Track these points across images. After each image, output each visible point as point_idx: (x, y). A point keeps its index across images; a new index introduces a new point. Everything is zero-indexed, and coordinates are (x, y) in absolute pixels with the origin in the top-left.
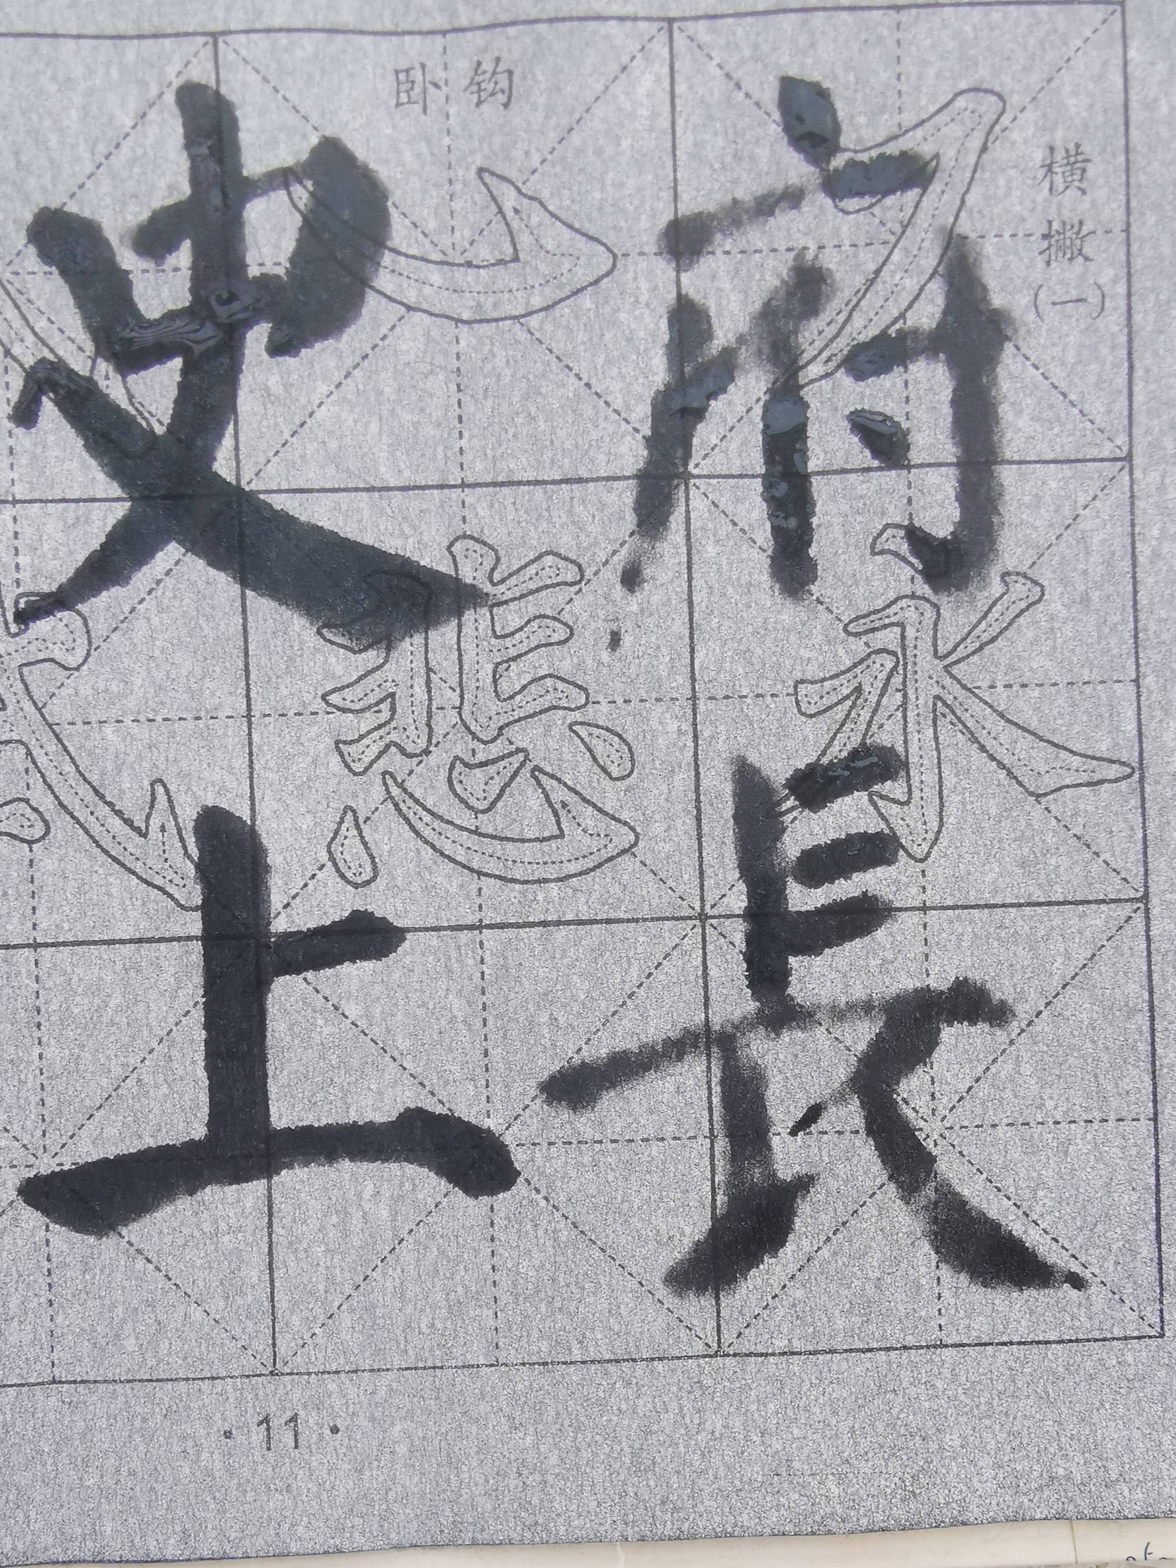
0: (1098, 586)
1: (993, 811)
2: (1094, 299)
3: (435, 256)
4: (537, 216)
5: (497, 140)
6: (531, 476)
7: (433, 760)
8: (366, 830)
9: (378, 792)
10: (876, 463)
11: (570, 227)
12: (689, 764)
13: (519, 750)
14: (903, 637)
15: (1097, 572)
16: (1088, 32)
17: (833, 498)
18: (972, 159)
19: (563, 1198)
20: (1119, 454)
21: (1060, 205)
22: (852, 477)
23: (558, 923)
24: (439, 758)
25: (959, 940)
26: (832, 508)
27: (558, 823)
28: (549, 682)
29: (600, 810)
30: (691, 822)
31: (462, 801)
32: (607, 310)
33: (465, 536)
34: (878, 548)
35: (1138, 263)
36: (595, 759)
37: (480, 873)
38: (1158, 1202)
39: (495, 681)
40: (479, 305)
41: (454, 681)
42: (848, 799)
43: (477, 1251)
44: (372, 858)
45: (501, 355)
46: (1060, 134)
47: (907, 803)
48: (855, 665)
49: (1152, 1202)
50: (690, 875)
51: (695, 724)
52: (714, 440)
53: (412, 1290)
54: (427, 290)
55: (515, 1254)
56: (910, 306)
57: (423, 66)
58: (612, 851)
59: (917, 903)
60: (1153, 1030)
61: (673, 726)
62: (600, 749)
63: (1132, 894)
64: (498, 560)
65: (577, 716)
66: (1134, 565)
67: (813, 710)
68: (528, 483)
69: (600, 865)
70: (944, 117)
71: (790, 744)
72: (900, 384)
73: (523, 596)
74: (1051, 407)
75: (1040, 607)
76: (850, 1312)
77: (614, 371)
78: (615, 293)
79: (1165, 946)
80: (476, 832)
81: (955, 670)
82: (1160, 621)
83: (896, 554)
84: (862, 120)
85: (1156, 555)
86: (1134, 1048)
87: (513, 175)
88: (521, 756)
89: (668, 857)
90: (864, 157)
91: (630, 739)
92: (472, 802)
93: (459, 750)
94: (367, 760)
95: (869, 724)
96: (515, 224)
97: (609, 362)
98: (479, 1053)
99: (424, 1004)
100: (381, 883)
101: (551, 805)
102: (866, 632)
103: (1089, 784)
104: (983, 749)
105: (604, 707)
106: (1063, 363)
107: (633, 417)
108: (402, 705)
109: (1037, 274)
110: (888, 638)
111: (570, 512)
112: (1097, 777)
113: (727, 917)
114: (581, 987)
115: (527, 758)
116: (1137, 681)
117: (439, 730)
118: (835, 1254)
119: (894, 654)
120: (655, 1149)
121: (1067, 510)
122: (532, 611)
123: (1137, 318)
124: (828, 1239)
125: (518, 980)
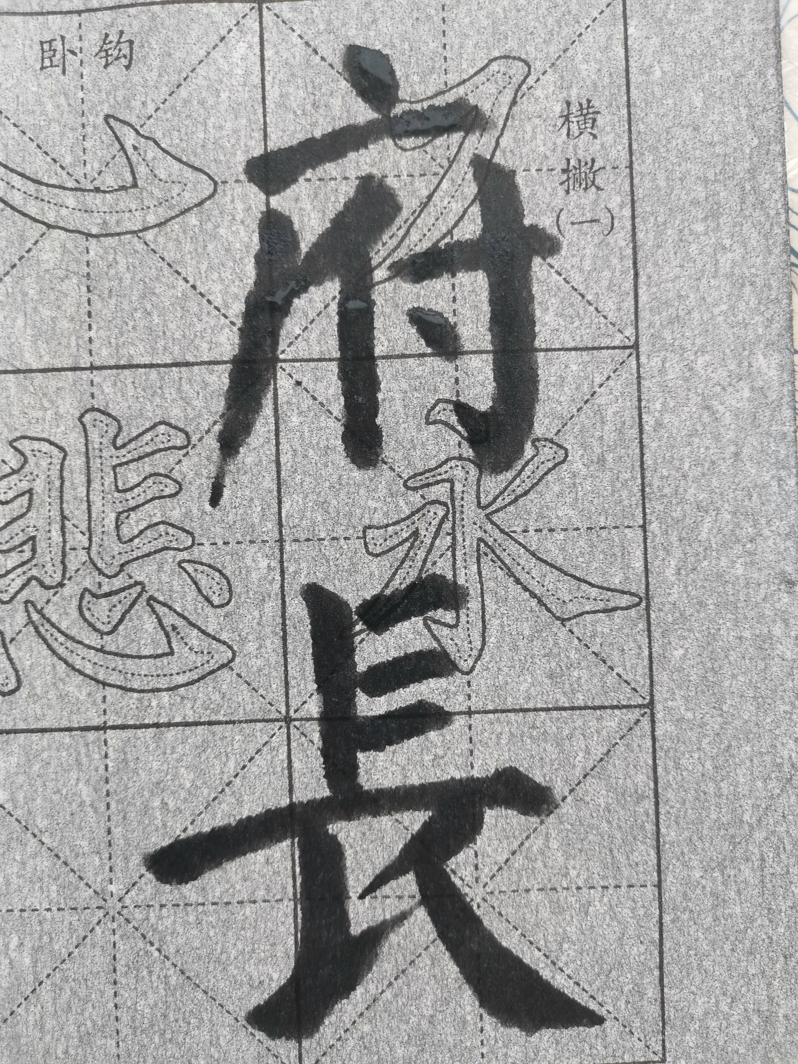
0: (611, 450)
1: (527, 632)
2: (606, 221)
3: (70, 184)
4: (152, 152)
5: (120, 94)
6: (146, 360)
7: (65, 591)
8: (12, 649)
9: (21, 618)
10: (429, 350)
11: (179, 160)
12: (277, 594)
13: (137, 583)
14: (452, 490)
15: (610, 437)
16: (595, 14)
17: (395, 378)
18: (505, 110)
19: (172, 950)
20: (627, 343)
21: (576, 147)
22: (410, 361)
23: (169, 725)
24: (71, 589)
25: (499, 737)
26: (394, 385)
27: (169, 643)
28: (162, 528)
29: (204, 632)
30: (278, 642)
31: (90, 625)
32: (210, 226)
33: (93, 409)
34: (432, 418)
35: (639, 193)
36: (199, 591)
37: (105, 684)
38: (661, 953)
39: (117, 527)
40: (105, 222)
41: (84, 527)
42: (406, 624)
43: (102, 993)
44: (17, 671)
45: (122, 262)
46: (574, 92)
47: (456, 626)
48: (413, 514)
49: (656, 953)
50: (277, 685)
51: (282, 562)
52: (298, 331)
53: (50, 1024)
54: (64, 211)
55: (133, 994)
56: (456, 224)
57: (63, 38)
58: (213, 665)
59: (463, 708)
60: (657, 813)
61: (264, 563)
62: (203, 582)
63: (640, 701)
64: (120, 428)
65: (185, 555)
66: (641, 432)
67: (378, 550)
68: (145, 366)
69: (203, 677)
70: (481, 78)
71: (359, 578)
72: (448, 287)
73: (140, 458)
74: (572, 305)
75: (565, 466)
76: (408, 1043)
77: (215, 276)
78: (216, 212)
79: (668, 744)
80: (101, 650)
81: (495, 518)
82: (662, 478)
83: (446, 424)
84: (416, 78)
85: (659, 425)
86: (642, 827)
87: (133, 120)
88: (138, 588)
89: (260, 670)
90: (418, 107)
91: (228, 573)
92: (99, 625)
93: (87, 583)
94: (12, 591)
95: (425, 561)
96: (134, 158)
97: (210, 268)
98: (103, 831)
99: (58, 791)
100: (23, 692)
101: (163, 628)
102: (422, 487)
103: (604, 611)
104: (518, 581)
105: (207, 548)
106: (581, 270)
107: (230, 313)
108: (41, 546)
109: (558, 201)
110: (440, 492)
111: (179, 390)
112: (611, 605)
113: (308, 720)
114: (187, 778)
115: (143, 590)
116: (644, 527)
117: (72, 567)
118: (396, 996)
119: (445, 504)
120: (248, 909)
121: (585, 388)
122: (148, 469)
123: (640, 235)
124: (390, 984)
125: (135, 771)
